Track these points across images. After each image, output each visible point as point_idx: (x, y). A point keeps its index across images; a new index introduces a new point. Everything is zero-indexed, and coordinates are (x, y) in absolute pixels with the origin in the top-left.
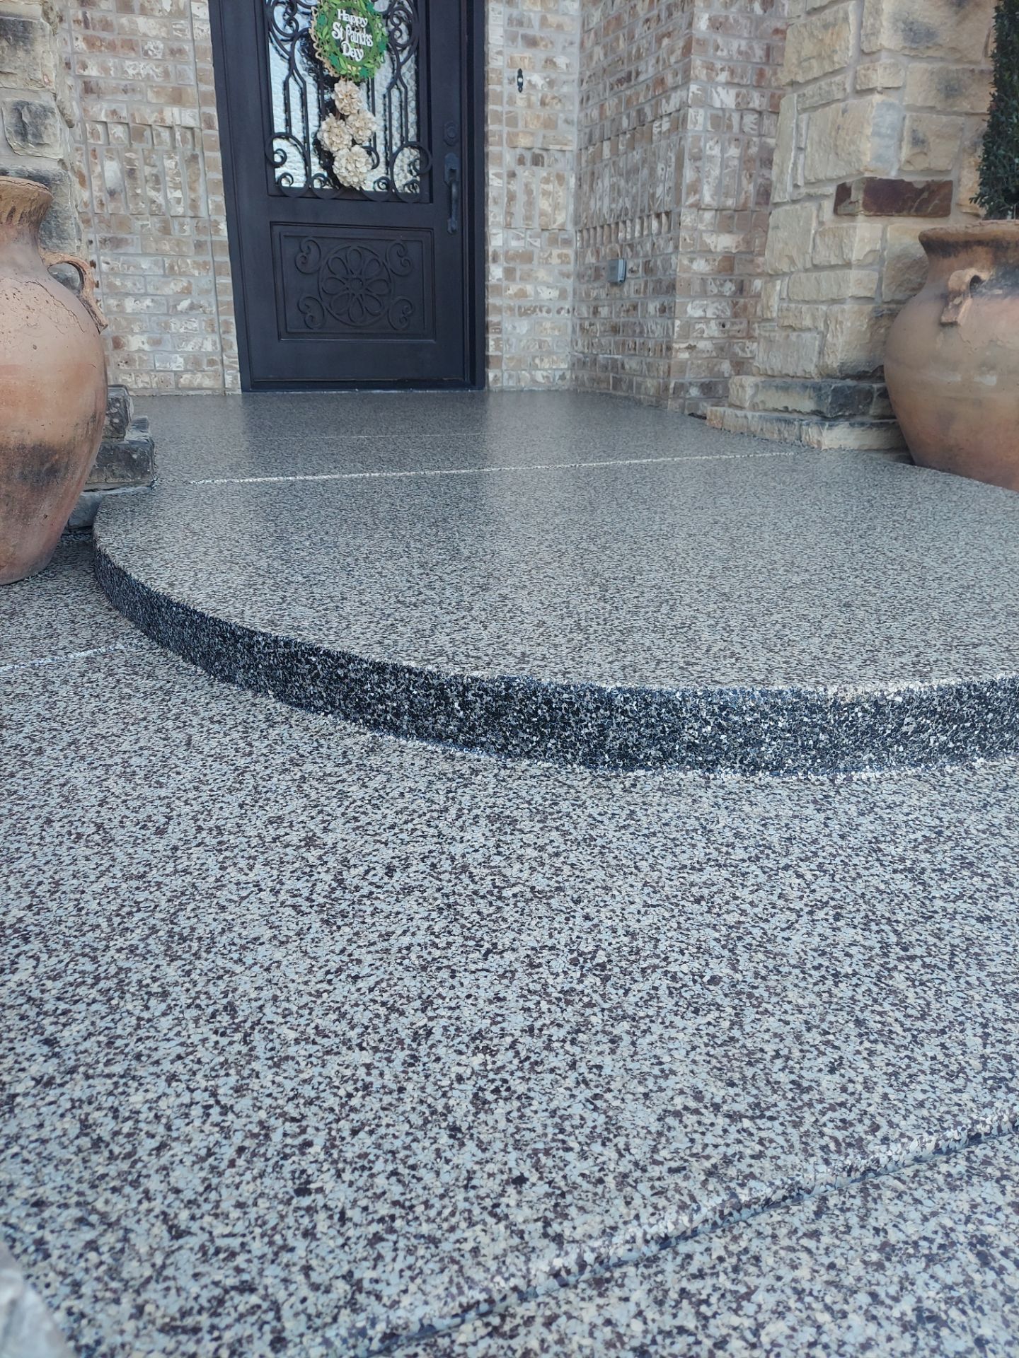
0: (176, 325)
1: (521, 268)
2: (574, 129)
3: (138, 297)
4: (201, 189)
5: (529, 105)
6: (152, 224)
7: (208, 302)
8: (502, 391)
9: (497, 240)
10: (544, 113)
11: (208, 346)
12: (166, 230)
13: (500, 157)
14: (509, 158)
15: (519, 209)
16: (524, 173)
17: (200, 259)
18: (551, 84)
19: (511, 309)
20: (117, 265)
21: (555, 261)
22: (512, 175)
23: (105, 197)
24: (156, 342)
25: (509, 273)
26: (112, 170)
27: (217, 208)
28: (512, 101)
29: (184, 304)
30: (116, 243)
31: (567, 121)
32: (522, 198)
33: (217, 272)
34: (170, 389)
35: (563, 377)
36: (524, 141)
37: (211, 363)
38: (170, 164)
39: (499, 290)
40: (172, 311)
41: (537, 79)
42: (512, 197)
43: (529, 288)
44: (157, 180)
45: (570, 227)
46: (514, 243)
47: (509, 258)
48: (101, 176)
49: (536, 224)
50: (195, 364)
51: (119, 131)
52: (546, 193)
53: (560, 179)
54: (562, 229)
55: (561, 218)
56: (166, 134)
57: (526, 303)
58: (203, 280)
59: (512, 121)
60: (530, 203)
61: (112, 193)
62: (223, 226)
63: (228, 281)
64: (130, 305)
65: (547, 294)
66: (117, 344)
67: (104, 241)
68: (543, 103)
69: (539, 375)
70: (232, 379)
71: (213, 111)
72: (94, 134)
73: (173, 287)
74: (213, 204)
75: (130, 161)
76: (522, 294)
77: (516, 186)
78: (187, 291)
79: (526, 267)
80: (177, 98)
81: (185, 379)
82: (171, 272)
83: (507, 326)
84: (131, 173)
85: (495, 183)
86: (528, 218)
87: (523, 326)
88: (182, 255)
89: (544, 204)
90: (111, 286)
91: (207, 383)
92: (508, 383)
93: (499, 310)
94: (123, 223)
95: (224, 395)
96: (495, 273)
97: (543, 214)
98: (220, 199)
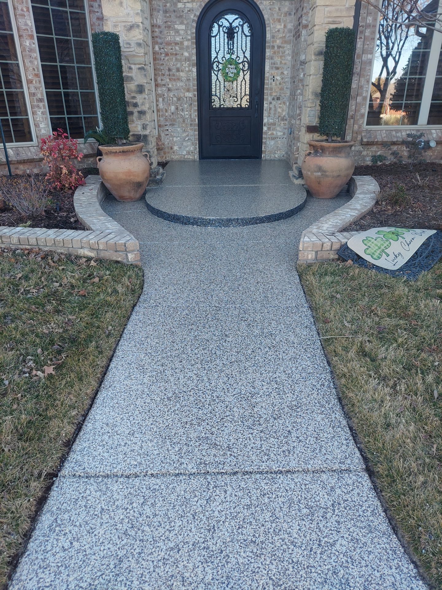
0: (185, 144)
1: (272, 127)
2: (289, 90)
3: (177, 137)
4: (192, 111)
5: (276, 85)
6: (181, 120)
7: (192, 138)
8: (266, 160)
9: (265, 121)
10: (280, 86)
11: (192, 149)
12: (184, 121)
13: (267, 99)
14: (270, 99)
15: (272, 112)
16: (274, 103)
17: (191, 128)
18: (282, 79)
19: (269, 138)
20: (173, 130)
21: (282, 125)
22: (271, 103)
23: (171, 114)
24: (180, 148)
25: (269, 129)
26: (173, 108)
27: (196, 115)
28: (271, 84)
29: (187, 139)
30: (172, 125)
31: (286, 88)
32: (273, 109)
33: (195, 131)
34: (182, 159)
35: (283, 156)
36: (274, 94)
37: (192, 153)
38: (185, 106)
39: (266, 133)
40: (184, 140)
41: (279, 78)
42: (270, 109)
43: (274, 132)
44: (183, 110)
45: (287, 116)
46: (271, 121)
47: (269, 125)
48: (171, 110)
49: (277, 116)
50: (188, 153)
51: (175, 99)
52: (280, 107)
53: (284, 103)
54: (284, 116)
55: (284, 114)
56: (185, 99)
57: (273, 136)
58: (192, 133)
59: (271, 89)
60: (275, 110)
61: (173, 113)
62: (197, 120)
63: (197, 133)
64: (175, 139)
65: (280, 134)
66: (171, 148)
67: (170, 125)
68: (280, 84)
69: (276, 156)
70: (197, 157)
71: (196, 93)
72: (170, 100)
73: (185, 135)
74: (195, 115)
75: (177, 106)
76: (273, 134)
77: (271, 106)
78: (188, 135)
79: (274, 127)
80: (188, 90)
81: (186, 157)
82: (184, 131)
83: (268, 142)
84: (177, 109)
85: (265, 105)
86: (275, 114)
87: (272, 143)
88: (187, 127)
89: (279, 110)
90: (171, 135)
91: (191, 158)
92: (268, 158)
93: (266, 139)
94: (175, 120)
95: (194, 161)
96: (265, 129)
97: (279, 113)
98: (197, 113)
